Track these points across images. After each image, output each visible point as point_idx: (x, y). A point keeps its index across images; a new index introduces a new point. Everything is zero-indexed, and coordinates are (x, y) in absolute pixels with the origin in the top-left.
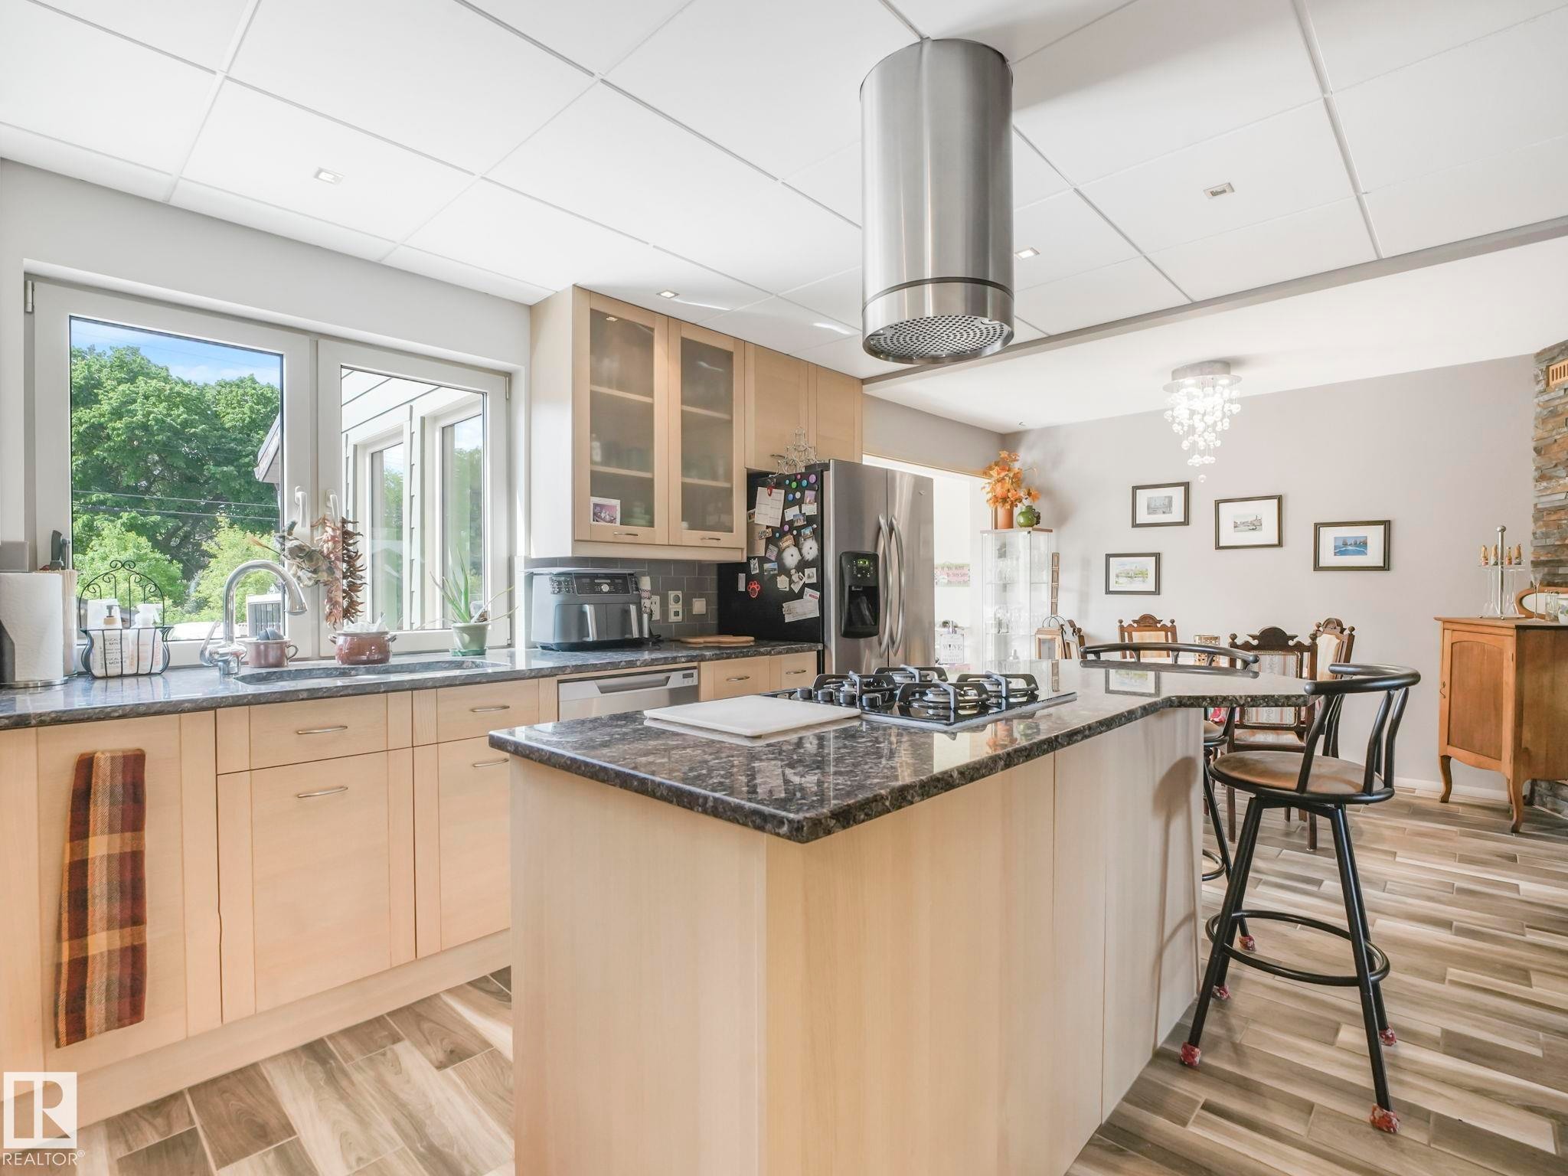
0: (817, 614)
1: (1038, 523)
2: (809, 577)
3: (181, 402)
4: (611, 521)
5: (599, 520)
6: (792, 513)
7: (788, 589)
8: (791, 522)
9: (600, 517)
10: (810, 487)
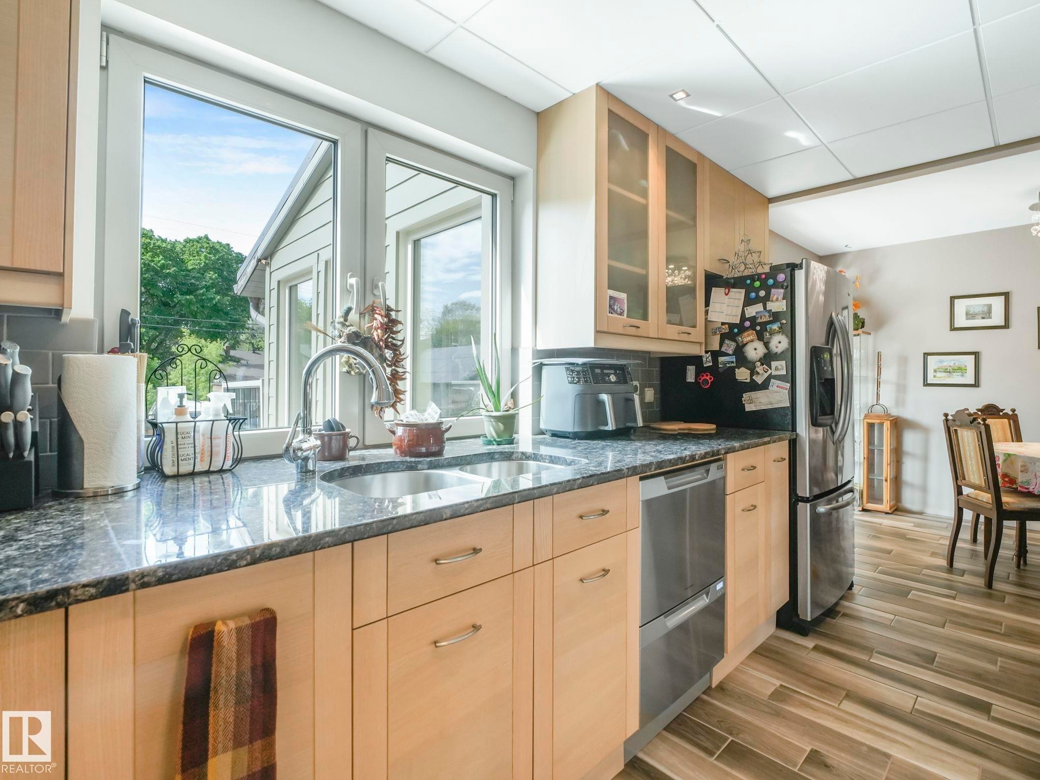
0: (788, 404)
1: (863, 327)
2: (777, 369)
3: (160, 252)
4: (621, 314)
5: (613, 312)
6: (751, 311)
7: (748, 381)
8: (753, 319)
9: (613, 309)
10: (777, 285)
